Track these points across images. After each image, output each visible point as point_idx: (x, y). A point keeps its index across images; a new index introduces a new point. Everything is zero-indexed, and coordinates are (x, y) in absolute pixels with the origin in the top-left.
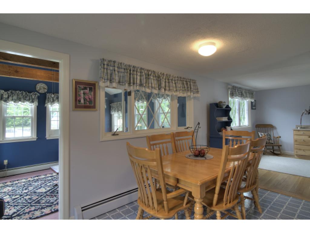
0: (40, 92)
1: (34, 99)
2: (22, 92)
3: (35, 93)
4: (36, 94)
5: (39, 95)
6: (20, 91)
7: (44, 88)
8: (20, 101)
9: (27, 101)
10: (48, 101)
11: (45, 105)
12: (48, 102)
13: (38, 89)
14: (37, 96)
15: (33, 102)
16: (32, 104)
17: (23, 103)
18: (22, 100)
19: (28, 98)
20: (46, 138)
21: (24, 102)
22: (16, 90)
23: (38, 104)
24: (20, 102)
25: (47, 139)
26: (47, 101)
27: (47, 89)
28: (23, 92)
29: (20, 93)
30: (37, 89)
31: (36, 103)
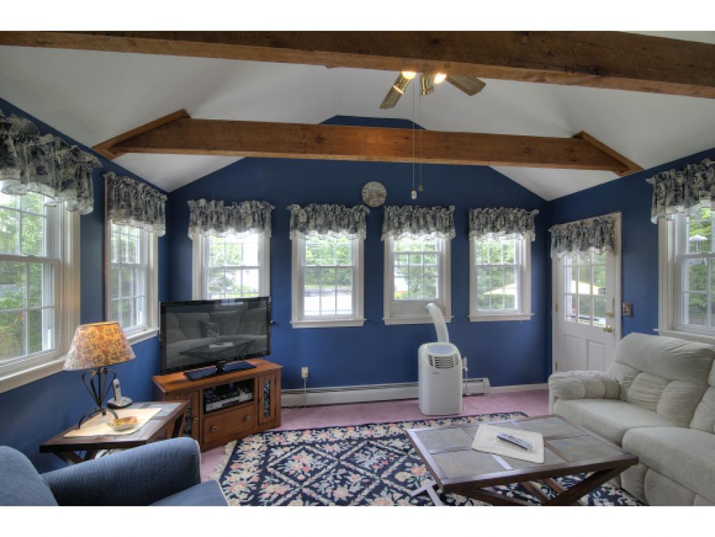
0: (371, 204)
1: (359, 222)
2: (333, 206)
3: (362, 206)
4: (362, 210)
5: (368, 211)
6: (330, 205)
7: (380, 195)
8: (330, 229)
9: (344, 227)
10: (389, 225)
11: (380, 237)
12: (389, 229)
13: (365, 196)
14: (364, 214)
15: (356, 231)
16: (355, 236)
17: (336, 234)
18: (334, 226)
19: (346, 221)
20: (384, 322)
21: (338, 231)
22: (321, 203)
23: (368, 235)
24: (330, 232)
25: (387, 323)
26: (385, 228)
27: (385, 195)
28: (337, 206)
29: (330, 208)
30: (364, 198)
31: (361, 234)
